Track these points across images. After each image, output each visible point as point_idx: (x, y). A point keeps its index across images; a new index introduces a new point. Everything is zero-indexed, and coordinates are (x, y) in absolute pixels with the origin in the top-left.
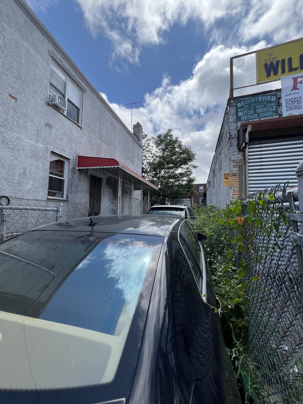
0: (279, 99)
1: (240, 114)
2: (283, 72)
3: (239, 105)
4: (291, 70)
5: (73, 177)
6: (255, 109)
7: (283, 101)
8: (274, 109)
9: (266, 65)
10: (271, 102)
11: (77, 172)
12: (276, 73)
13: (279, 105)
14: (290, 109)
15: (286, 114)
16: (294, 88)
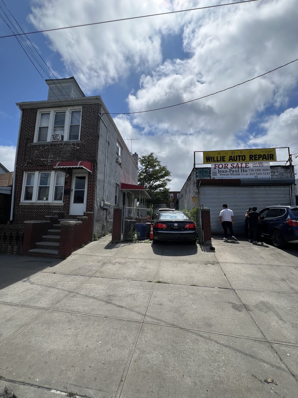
0: (210, 171)
1: (197, 175)
2: (212, 161)
3: (197, 171)
4: (214, 161)
5: (119, 194)
6: (202, 174)
7: (211, 172)
8: (209, 175)
9: (206, 157)
10: (208, 172)
11: (120, 192)
12: (209, 161)
13: (210, 173)
14: (213, 175)
15: (212, 177)
16: (215, 168)
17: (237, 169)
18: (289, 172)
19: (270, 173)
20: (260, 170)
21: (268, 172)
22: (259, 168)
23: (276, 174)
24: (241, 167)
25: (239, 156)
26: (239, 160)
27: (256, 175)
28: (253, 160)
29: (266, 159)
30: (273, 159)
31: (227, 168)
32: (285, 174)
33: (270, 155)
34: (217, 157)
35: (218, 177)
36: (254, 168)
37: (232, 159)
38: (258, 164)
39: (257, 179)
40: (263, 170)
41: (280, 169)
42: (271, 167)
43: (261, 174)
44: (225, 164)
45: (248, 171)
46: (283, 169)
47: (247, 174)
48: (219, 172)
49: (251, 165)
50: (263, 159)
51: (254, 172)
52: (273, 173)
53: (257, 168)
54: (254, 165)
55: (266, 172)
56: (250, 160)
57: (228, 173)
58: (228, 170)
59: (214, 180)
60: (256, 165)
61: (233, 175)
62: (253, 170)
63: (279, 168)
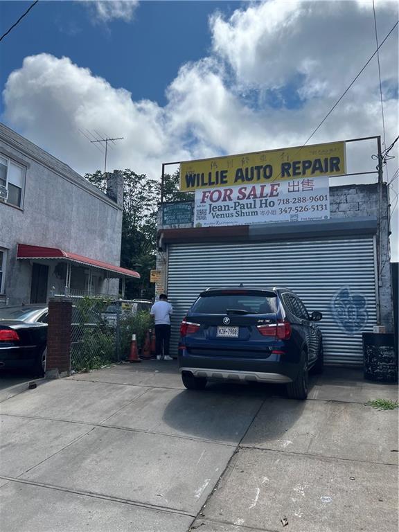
0: (193, 208)
1: (166, 218)
2: (198, 185)
3: (165, 210)
4: (204, 184)
5: (12, 269)
6: (176, 215)
7: (195, 211)
8: (189, 217)
9: (187, 176)
10: (186, 211)
11: (17, 263)
12: (193, 185)
13: (192, 214)
14: (199, 218)
15: (196, 222)
16: (203, 201)
17: (251, 201)
18: (376, 202)
19: (328, 206)
20: (304, 199)
21: (324, 202)
22: (301, 195)
23: (344, 206)
24: (262, 194)
25: (258, 168)
26: (259, 178)
27: (293, 213)
28: (289, 175)
29: (322, 171)
30: (338, 169)
31: (230, 199)
32: (365, 206)
33: (332, 159)
34: (210, 173)
35: (209, 221)
36: (291, 196)
37: (242, 176)
38: (301, 186)
39: (297, 221)
40: (312, 199)
41: (353, 196)
42: (332, 189)
43: (306, 209)
44: (226, 191)
45: (277, 203)
46: (361, 195)
47: (273, 213)
48: (212, 209)
49: (284, 187)
50: (313, 172)
51: (291, 205)
52: (335, 206)
53: (296, 195)
54: (291, 189)
55: (319, 203)
56: (283, 176)
57: (232, 211)
58: (231, 204)
59: (200, 229)
60: (296, 188)
61: (243, 214)
62: (288, 201)
63: (352, 191)
